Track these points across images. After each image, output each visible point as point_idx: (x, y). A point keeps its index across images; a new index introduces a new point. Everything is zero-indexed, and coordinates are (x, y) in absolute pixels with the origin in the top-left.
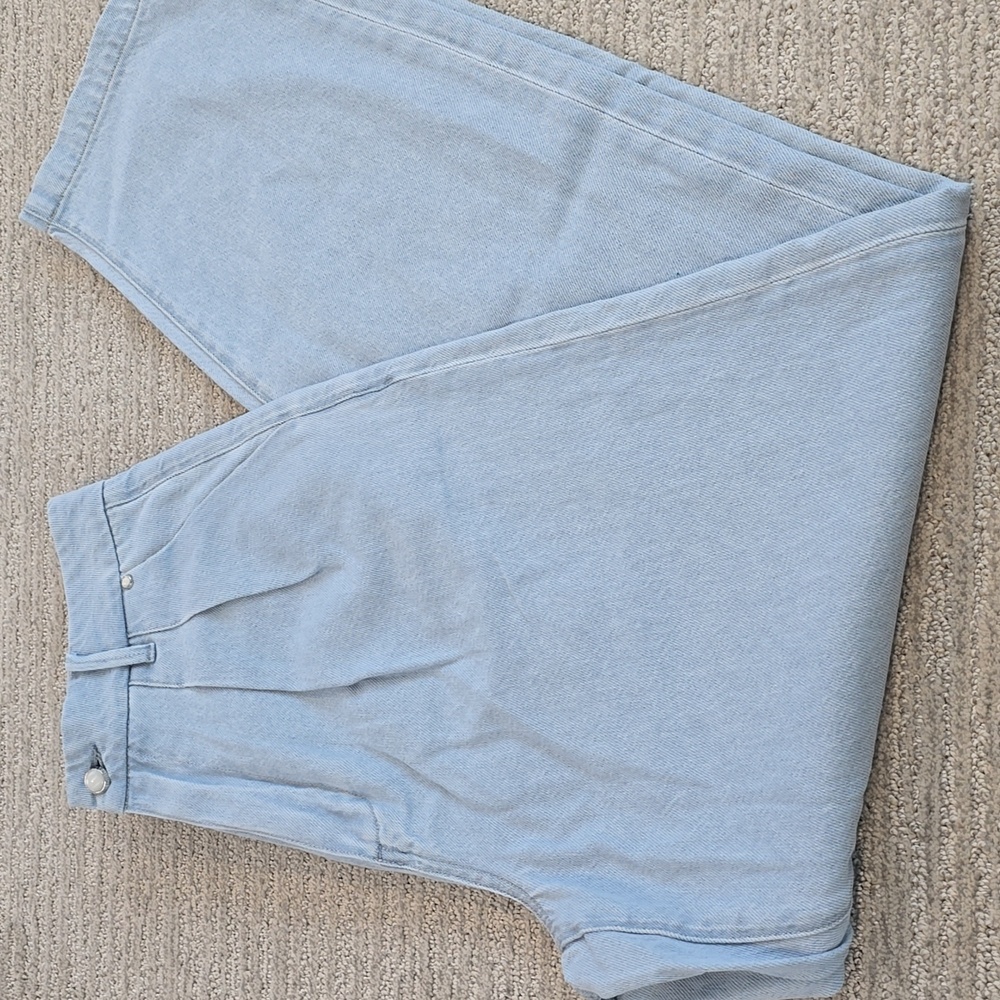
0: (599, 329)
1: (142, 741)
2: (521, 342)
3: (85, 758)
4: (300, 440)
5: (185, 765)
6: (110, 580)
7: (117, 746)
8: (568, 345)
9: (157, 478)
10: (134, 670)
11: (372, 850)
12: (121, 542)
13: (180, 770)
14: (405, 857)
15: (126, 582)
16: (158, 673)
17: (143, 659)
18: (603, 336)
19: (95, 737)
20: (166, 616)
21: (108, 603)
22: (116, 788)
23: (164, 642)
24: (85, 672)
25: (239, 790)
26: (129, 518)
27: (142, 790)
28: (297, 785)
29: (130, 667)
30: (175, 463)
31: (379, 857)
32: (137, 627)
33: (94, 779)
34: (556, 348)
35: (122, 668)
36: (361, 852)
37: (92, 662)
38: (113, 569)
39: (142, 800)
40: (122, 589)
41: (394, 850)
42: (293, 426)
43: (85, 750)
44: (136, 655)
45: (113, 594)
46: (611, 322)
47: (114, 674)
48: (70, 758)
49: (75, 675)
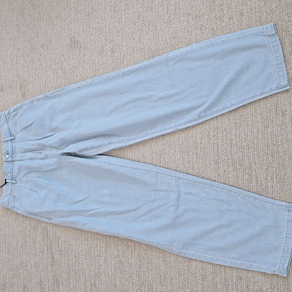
0: (73, 88)
1: (15, 150)
2: (64, 90)
3: (6, 153)
4: (36, 105)
5: (20, 152)
6: (7, 127)
7: (11, 151)
8: (70, 90)
9: (13, 112)
10: (13, 140)
11: (44, 156)
12: (8, 121)
13: (20, 153)
14: (48, 156)
15: (10, 127)
16: (16, 140)
17: (14, 138)
18: (74, 89)
19: (8, 150)
20: (16, 132)
21: (7, 130)
22: (11, 157)
23: (16, 135)
24: (6, 141)
25: (28, 153)
26: (9, 118)
27: (15, 157)
28: (35, 151)
29: (12, 140)
30: (16, 109)
31: (45, 157)
32: (12, 134)
33: (7, 156)
34: (69, 90)
35: (11, 140)
36: (43, 157)
37: (6, 139)
38: (8, 125)
39: (14, 158)
40: (9, 128)
41: (46, 155)
42: (34, 103)
43: (6, 152)
44: (12, 138)
45: (8, 129)
46: (75, 87)
47: (9, 141)
48: (4, 153)
49: (4, 141)
